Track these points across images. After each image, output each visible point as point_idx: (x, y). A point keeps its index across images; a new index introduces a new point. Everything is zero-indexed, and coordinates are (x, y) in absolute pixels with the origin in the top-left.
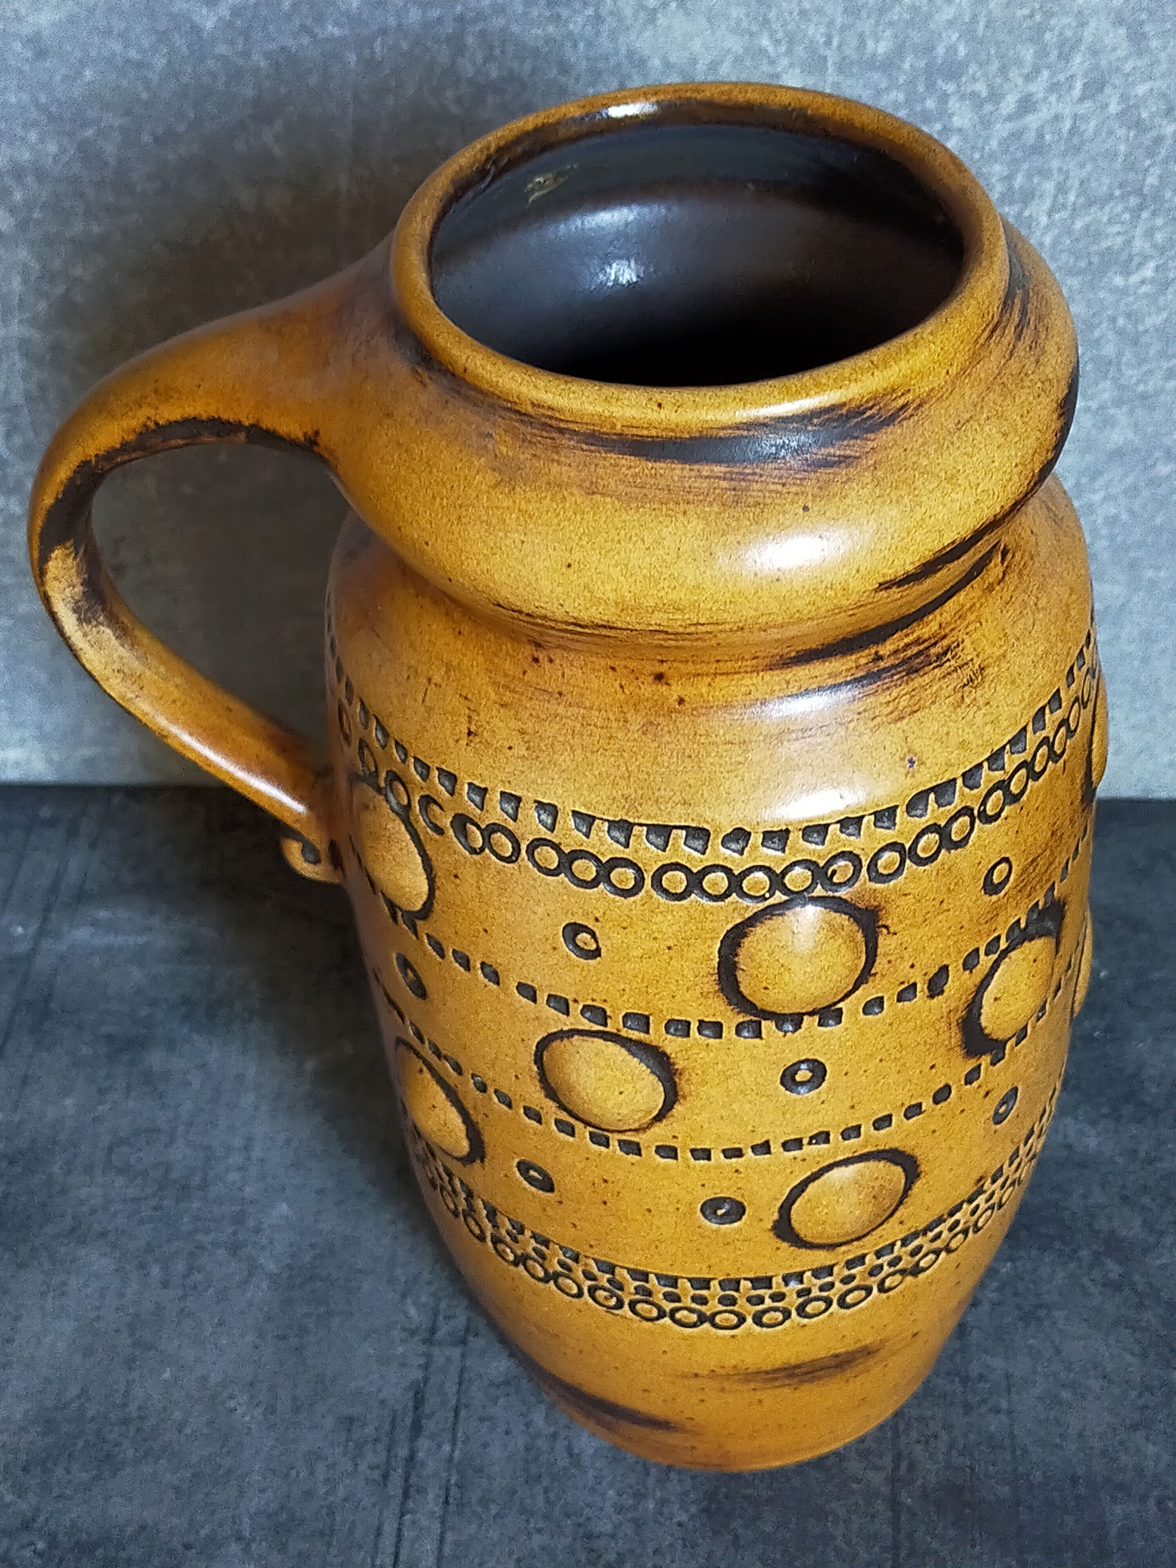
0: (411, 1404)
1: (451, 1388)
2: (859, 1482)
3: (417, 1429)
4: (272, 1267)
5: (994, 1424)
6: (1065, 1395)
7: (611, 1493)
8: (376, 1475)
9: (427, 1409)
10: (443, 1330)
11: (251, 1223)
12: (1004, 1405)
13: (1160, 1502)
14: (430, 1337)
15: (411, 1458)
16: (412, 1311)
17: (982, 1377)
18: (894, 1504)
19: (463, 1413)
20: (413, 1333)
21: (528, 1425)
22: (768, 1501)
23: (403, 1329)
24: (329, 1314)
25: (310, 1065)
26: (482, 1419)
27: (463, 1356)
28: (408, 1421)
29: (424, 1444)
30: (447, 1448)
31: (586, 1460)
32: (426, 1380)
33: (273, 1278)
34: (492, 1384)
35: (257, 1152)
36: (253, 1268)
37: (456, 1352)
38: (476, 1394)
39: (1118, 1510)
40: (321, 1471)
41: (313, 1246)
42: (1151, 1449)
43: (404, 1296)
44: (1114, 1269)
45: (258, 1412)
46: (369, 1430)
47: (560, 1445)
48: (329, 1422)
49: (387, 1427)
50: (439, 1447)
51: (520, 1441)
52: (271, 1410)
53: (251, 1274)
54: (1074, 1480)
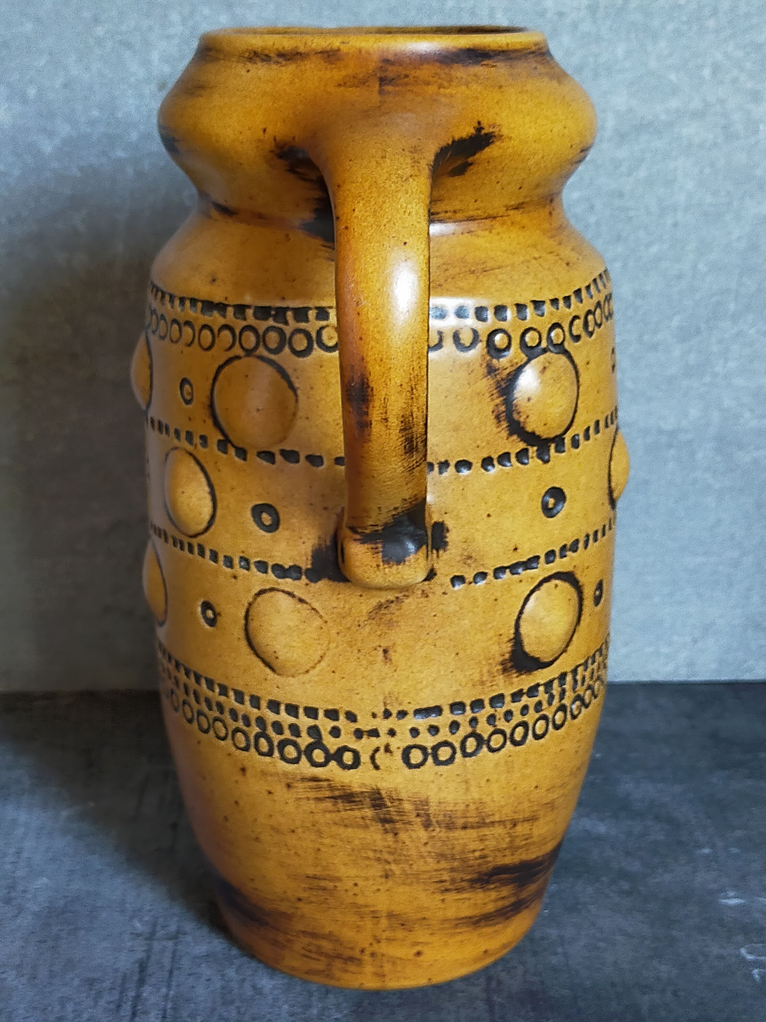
0: (137, 969)
1: (167, 961)
2: (463, 992)
3: (142, 982)
4: (36, 909)
5: (554, 960)
6: (601, 944)
7: (286, 1007)
8: (112, 1006)
9: (150, 970)
10: (161, 933)
11: (20, 888)
12: (560, 950)
13: (675, 993)
14: (151, 936)
15: (138, 997)
16: (138, 925)
17: (543, 938)
18: (489, 1002)
19: (176, 972)
20: (138, 935)
21: (223, 976)
22: (399, 1006)
23: (132, 934)
24: (77, 929)
25: (64, 813)
26: (190, 975)
27: (176, 944)
28: (135, 978)
29: (146, 991)
30: (164, 990)
31: (266, 990)
32: (148, 957)
33: (36, 915)
34: (196, 957)
35: (25, 855)
36: (20, 910)
37: (170, 944)
38: (185, 963)
39: (646, 998)
40: (70, 1007)
41: (66, 897)
42: (663, 968)
43: (132, 918)
44: (625, 886)
45: (24, 980)
46: (107, 984)
47: (247, 985)
48: (76, 982)
49: (119, 982)
50: (158, 989)
51: (218, 984)
52: (34, 977)
53: (19, 913)
54: (613, 985)
